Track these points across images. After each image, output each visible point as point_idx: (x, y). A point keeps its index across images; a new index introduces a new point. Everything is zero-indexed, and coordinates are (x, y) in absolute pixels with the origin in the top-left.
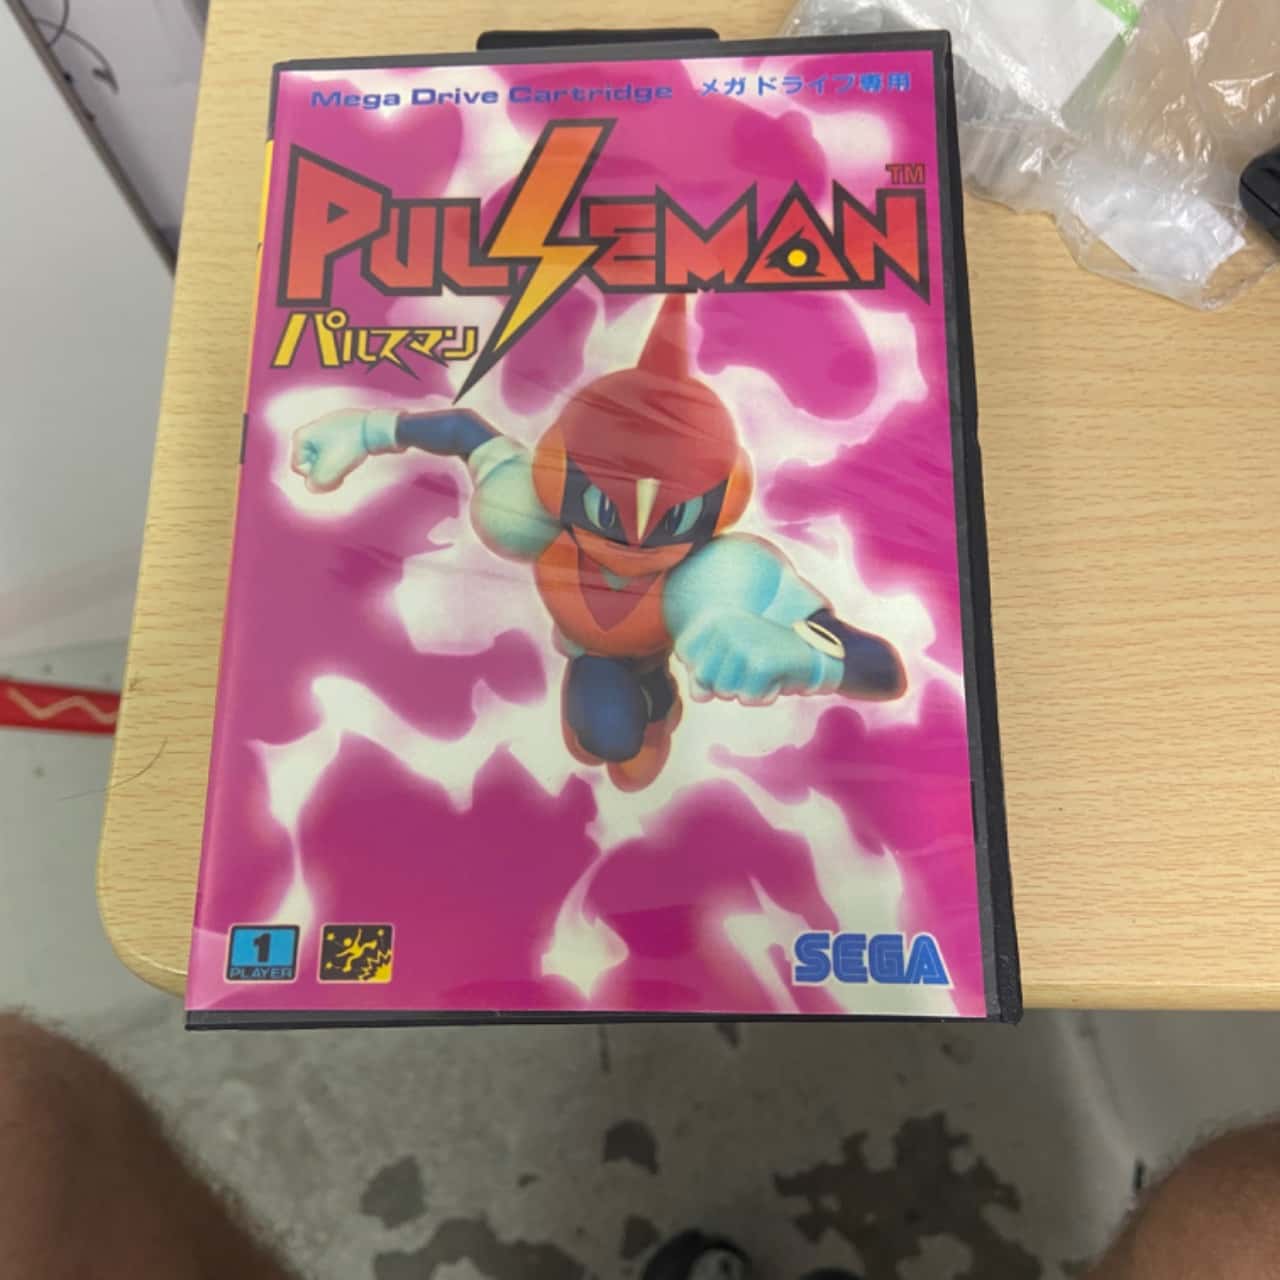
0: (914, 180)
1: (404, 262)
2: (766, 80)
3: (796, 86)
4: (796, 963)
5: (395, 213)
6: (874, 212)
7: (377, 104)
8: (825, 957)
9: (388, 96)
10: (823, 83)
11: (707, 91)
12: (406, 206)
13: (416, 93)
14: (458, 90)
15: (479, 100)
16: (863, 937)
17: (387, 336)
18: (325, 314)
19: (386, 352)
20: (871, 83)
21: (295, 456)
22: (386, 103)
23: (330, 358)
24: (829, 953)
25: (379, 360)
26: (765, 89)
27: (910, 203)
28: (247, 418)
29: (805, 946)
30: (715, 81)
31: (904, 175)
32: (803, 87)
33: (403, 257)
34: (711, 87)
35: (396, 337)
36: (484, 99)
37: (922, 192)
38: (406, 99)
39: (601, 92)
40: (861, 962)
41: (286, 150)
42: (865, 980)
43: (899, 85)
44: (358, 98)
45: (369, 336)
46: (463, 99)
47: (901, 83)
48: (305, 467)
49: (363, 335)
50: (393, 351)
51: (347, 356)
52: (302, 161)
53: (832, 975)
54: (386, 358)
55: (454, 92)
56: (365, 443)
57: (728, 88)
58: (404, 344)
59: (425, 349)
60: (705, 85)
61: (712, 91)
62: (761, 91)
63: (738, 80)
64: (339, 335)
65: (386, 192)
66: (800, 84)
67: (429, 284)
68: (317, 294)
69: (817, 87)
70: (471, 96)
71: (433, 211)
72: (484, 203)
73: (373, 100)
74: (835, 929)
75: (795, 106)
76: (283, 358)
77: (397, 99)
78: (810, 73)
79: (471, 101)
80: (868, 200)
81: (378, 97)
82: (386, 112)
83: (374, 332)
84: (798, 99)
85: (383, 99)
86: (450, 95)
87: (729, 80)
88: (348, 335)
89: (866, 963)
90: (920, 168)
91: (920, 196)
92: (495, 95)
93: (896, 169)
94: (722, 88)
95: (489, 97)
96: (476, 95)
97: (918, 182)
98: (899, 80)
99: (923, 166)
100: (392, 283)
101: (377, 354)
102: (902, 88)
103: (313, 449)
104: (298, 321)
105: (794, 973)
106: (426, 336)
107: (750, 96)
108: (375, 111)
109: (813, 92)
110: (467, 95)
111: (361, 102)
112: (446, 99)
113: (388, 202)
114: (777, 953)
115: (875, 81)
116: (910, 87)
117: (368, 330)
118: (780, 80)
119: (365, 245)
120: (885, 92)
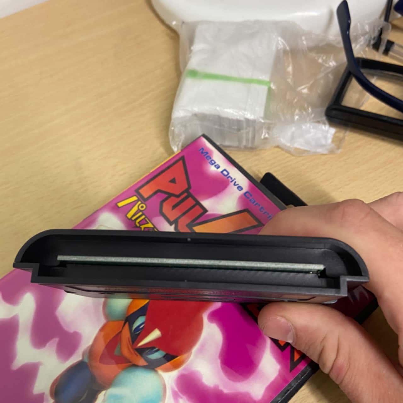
1: (173, 209)
5: (186, 194)
7: (213, 164)
9: (217, 165)
12: (190, 195)
13: (225, 170)
14: (235, 179)
15: (237, 186)
17: (148, 223)
18: (142, 203)
19: (143, 227)
22: (215, 166)
23: (129, 215)
25: (139, 227)
36: (238, 188)
38: (220, 170)
44: (210, 158)
45: (144, 219)
46: (233, 182)
49: (143, 217)
51: (133, 218)
54: (141, 228)
55: (233, 179)
64: (139, 211)
65: (189, 187)
67: (172, 220)
70: (236, 184)
72: (208, 213)
73: (213, 162)
76: (120, 205)
77: (218, 167)
79: (235, 185)
81: (215, 163)
82: (212, 168)
83: (146, 219)
85: (216, 164)
86: (231, 178)
88: (140, 213)
92: (242, 189)
95: (240, 188)
96: (238, 185)
101: (141, 225)
104: (135, 198)
108: (210, 165)
110: (235, 182)
111: (210, 160)
112: (230, 178)
113: (187, 191)
117: (146, 217)
119: (170, 195)
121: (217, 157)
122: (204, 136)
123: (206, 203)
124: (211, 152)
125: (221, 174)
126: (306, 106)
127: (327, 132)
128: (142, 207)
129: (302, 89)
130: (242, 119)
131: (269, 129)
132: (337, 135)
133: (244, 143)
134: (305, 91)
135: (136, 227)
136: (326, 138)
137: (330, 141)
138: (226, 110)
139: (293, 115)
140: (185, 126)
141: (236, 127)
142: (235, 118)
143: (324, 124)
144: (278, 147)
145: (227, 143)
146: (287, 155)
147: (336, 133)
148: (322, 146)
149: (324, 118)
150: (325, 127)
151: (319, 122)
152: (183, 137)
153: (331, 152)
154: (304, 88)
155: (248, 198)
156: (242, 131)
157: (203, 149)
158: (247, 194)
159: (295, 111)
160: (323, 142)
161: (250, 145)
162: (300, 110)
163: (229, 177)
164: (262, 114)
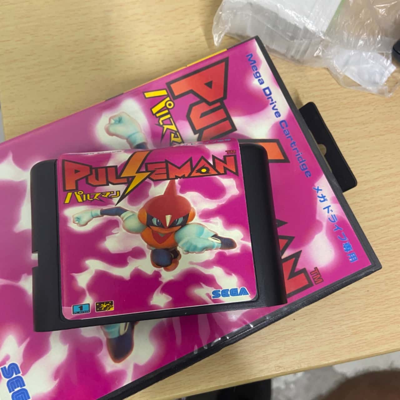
0: (315, 280)
1: (201, 117)
2: (330, 208)
3: (333, 220)
4: (7, 366)
5: (218, 104)
6: (296, 271)
8: (12, 375)
9: (262, 79)
10: (339, 230)
11: (316, 189)
12: (223, 107)
13: (268, 88)
14: (275, 102)
16: (24, 385)
17: (172, 124)
18: (171, 100)
19: (166, 127)
20: (348, 247)
21: (115, 116)
22: (259, 80)
23: (155, 110)
24: (14, 376)
26: (327, 209)
27: (306, 283)
28: (123, 94)
29: (13, 367)
30: (321, 190)
31: (316, 275)
32: (333, 223)
33: (203, 115)
34: (318, 190)
35: (173, 127)
36: (276, 113)
37: (313, 285)
38: (264, 86)
39: (298, 152)
40: (16, 388)
41: (226, 56)
42: (10, 392)
43: (351, 258)
44: (256, 69)
45: (169, 118)
46: (273, 105)
47: (353, 258)
48: (113, 121)
49: (169, 116)
50: (167, 129)
51: (158, 115)
52: (224, 64)
53: (8, 380)
54: (164, 128)
55: (274, 101)
56: (129, 137)
57: (321, 196)
58: (171, 131)
59: (173, 139)
60: (318, 187)
61: (317, 191)
62: (324, 209)
63: (325, 198)
64: (165, 108)
65: (225, 97)
66: (335, 221)
67: (197, 129)
68: (176, 94)
69: (337, 228)
70: (275, 108)
71: (225, 116)
72: (236, 132)
73: (258, 75)
74: (23, 375)
75: (325, 224)
76: (148, 95)
77: (262, 83)
78: (341, 223)
79: (273, 109)
80: (299, 267)
81: (260, 76)
82: (255, 82)
83: (171, 119)
84: (328, 223)
85: (260, 78)
86: (272, 100)
87: (324, 195)
88: (166, 111)
89: (16, 390)
90: (321, 280)
91: (310, 285)
92: (280, 116)
93: (317, 271)
94: (319, 194)
95: (278, 114)
96: (277, 109)
97: (315, 282)
98: (354, 257)
99: (323, 281)
100: (192, 116)
101: (164, 124)
102: (351, 260)
103: (120, 121)
104: (164, 93)
105: (2, 367)
106: (178, 137)
107: (321, 206)
108: (254, 78)
109: (334, 227)
110: (275, 106)
111: (255, 71)
112: (270, 100)
113: (221, 100)
114: (7, 358)
115: (348, 249)
116: (352, 262)
118: (333, 213)
119: (203, 100)
120: (347, 253)
121: (264, 70)
122: (257, 39)
123: (238, 121)
124: (260, 62)
125: (263, 91)
126: (377, 32)
127: (386, 68)
128: (170, 105)
129: (379, 8)
130: (302, 27)
131: (326, 46)
132: (395, 74)
133: (292, 53)
134: (382, 11)
135: (159, 124)
136: (382, 75)
137: (385, 79)
138: (287, 11)
139: (358, 38)
140: (235, 14)
141: (290, 34)
142: (293, 23)
143: (388, 58)
144: (328, 69)
145: (274, 47)
146: (334, 81)
147: (395, 72)
148: (375, 83)
149: (390, 52)
150: (387, 62)
151: (383, 54)
152: (228, 27)
153: (381, 93)
154: (382, 8)
155: (283, 128)
156: (295, 41)
157: (252, 55)
158: (282, 123)
159: (362, 34)
160: (377, 78)
161: (298, 57)
162: (368, 35)
163: (271, 97)
164: (325, 29)
